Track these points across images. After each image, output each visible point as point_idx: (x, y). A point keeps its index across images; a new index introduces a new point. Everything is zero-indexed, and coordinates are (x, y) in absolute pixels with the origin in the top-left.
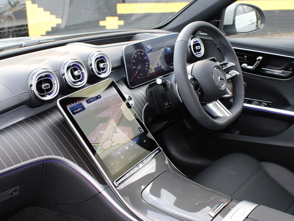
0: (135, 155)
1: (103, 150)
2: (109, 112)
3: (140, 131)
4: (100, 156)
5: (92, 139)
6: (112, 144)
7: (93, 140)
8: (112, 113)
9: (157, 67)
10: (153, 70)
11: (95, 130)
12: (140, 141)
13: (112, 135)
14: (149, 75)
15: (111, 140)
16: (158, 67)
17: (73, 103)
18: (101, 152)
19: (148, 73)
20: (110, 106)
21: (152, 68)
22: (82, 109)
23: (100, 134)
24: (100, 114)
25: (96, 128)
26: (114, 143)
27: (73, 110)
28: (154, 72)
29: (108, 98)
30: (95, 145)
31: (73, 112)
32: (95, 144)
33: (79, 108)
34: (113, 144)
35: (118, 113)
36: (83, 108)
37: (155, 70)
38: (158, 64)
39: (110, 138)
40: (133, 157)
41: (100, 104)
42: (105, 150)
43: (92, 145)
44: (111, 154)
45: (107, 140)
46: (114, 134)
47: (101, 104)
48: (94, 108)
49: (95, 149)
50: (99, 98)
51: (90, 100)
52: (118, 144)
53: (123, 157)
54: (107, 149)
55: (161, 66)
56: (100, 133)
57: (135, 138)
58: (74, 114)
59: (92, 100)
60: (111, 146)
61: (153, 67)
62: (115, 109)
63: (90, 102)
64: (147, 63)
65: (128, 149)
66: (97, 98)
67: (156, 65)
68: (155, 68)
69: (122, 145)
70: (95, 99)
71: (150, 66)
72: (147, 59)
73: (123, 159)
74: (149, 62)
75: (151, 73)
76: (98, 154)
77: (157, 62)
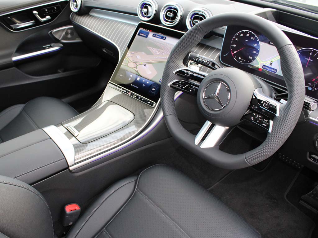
0: (137, 87)
1: (126, 65)
2: (157, 52)
3: (160, 81)
8: (159, 54)
9: (269, 66)
10: (259, 65)
12: (151, 85)
14: (251, 67)
15: (137, 65)
16: (270, 68)
17: (145, 29)
19: (250, 64)
20: (163, 49)
21: (260, 62)
22: (145, 36)
23: (136, 57)
24: (151, 48)
26: (136, 68)
27: (141, 32)
28: (260, 67)
29: (168, 44)
31: (139, 33)
32: (127, 58)
33: (145, 34)
35: (162, 58)
36: (147, 36)
38: (271, 64)
40: (135, 86)
42: (127, 66)
43: (126, 57)
44: (127, 71)
45: (135, 63)
47: (160, 43)
50: (163, 39)
51: (156, 36)
52: (137, 71)
53: (131, 80)
54: (129, 67)
55: (276, 70)
57: (150, 80)
58: (139, 35)
59: (158, 36)
60: (132, 68)
61: (261, 62)
62: (164, 53)
63: (155, 36)
64: (254, 52)
65: (139, 80)
66: (162, 38)
67: (268, 64)
68: (265, 66)
69: (138, 74)
70: (160, 37)
71: (258, 58)
72: (257, 48)
73: (129, 80)
74: (258, 53)
75: (254, 66)
76: (123, 63)
77: (271, 61)
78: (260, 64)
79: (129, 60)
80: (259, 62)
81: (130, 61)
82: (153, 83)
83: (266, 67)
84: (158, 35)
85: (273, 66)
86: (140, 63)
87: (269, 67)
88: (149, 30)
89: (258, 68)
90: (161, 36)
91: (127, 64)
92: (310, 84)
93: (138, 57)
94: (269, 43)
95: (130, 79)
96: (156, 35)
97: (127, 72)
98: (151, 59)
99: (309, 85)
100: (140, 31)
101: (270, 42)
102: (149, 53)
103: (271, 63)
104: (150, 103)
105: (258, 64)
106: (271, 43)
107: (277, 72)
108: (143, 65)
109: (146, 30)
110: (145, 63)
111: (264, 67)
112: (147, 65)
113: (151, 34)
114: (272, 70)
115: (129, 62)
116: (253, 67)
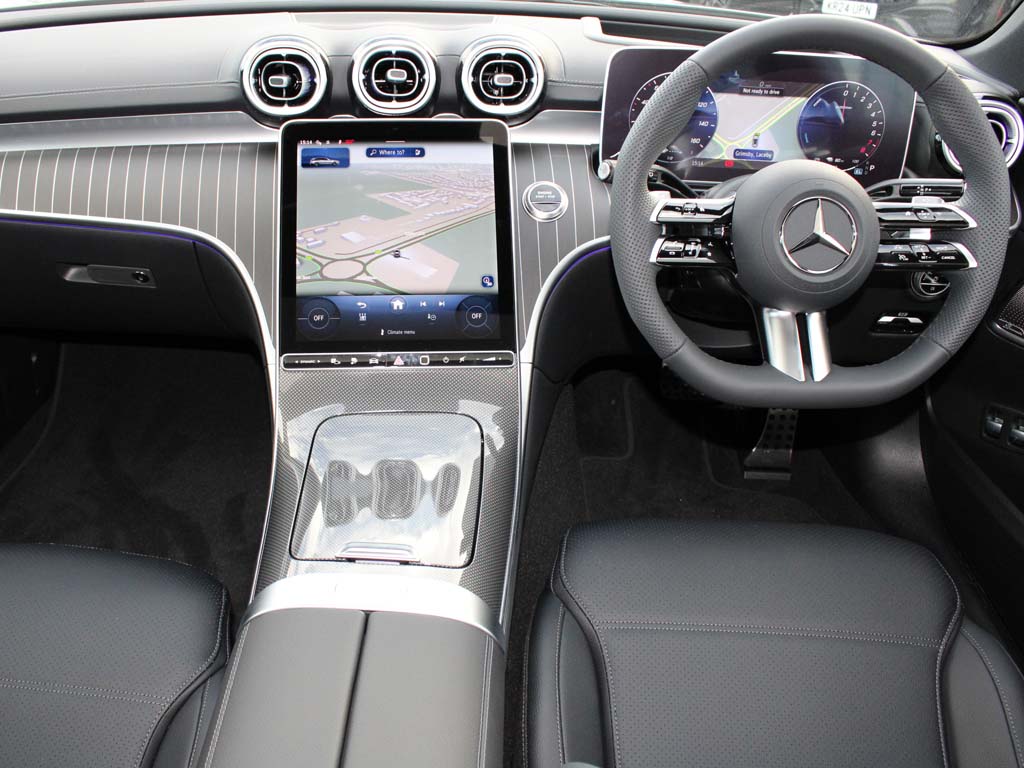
0: (408, 332)
1: (318, 276)
2: (418, 200)
3: (484, 285)
4: (297, 285)
5: (309, 240)
6: (359, 274)
7: (308, 242)
8: (427, 204)
9: (750, 147)
10: (724, 154)
11: (336, 223)
12: (460, 306)
13: (376, 255)
14: (701, 165)
15: (365, 265)
16: (754, 152)
17: (314, 141)
18: (309, 278)
19: (699, 156)
20: (434, 185)
21: (725, 145)
22: (337, 162)
23: (343, 238)
24: (385, 194)
25: (342, 222)
26: (368, 274)
27: (310, 155)
28: (726, 158)
29: (444, 165)
30: (304, 256)
31: (306, 159)
32: (308, 255)
33: (331, 159)
34: (363, 277)
35: (445, 214)
37: (735, 156)
38: (755, 141)
39: (365, 260)
40: (400, 332)
41: (406, 171)
42: (325, 278)
43: (298, 251)
44: (335, 295)
45: (353, 259)
46: (389, 256)
47: (411, 171)
48: (377, 172)
49: (298, 262)
50: (415, 156)
51: (381, 152)
52: (377, 283)
53: (368, 318)
54: (332, 280)
55: (771, 152)
56: (344, 235)
57: (448, 293)
58: (306, 165)
59: (388, 153)
60: (351, 279)
61: (730, 144)
62: (445, 198)
63: (377, 155)
64: (703, 124)
65: (401, 308)
66: (410, 153)
67: (747, 144)
68: (740, 150)
69: (388, 291)
70: (399, 153)
71: (717, 138)
72: (709, 111)
73: (363, 322)
74: (716, 125)
75: (711, 159)
76: (298, 278)
77: (753, 134)
78: (725, 149)
79: (319, 259)
80: (722, 145)
81: (324, 262)
82: (461, 298)
83: (744, 154)
84: (388, 149)
85: (760, 147)
86: (373, 254)
87: (751, 151)
88: (340, 141)
89: (724, 162)
90: (400, 149)
91: (320, 272)
92: (857, 161)
93: (352, 236)
94: (741, 93)
95: (363, 318)
96: (378, 149)
97: (332, 299)
98: (406, 229)
99: (855, 165)
100: (304, 151)
101: (742, 89)
102: (388, 213)
103: (756, 138)
104: (494, 359)
105: (720, 150)
106: (745, 90)
107: (775, 157)
108: (390, 257)
109: (328, 142)
110: (395, 249)
111: (737, 155)
112: (403, 252)
113: (357, 152)
114: (760, 155)
115: (323, 267)
116: (709, 162)
